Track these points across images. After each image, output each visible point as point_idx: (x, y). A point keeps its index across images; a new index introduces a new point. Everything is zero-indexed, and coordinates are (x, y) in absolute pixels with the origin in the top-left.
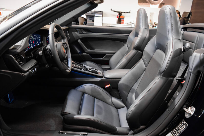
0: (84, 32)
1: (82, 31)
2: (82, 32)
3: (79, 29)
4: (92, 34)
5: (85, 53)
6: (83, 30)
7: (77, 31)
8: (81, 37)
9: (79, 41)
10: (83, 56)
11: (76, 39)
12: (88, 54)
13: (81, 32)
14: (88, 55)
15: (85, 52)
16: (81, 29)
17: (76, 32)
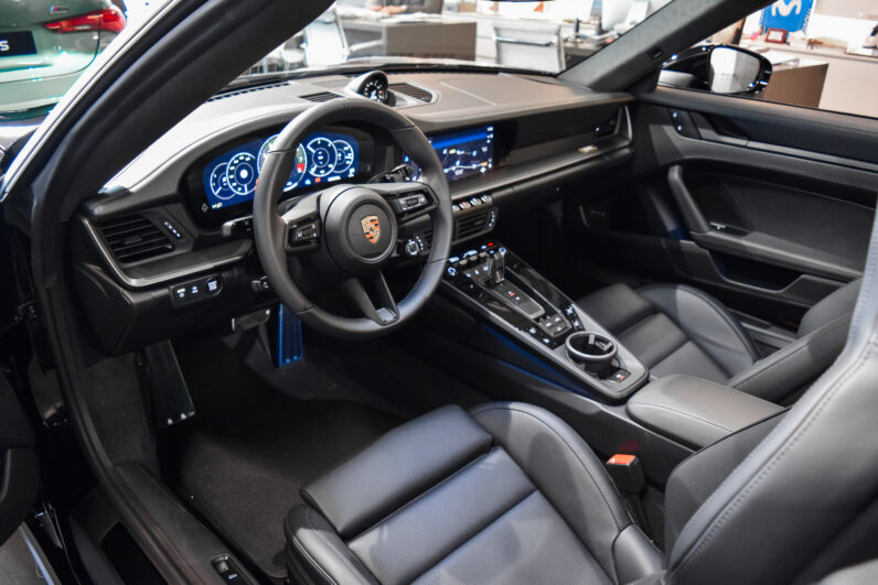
0: (705, 132)
1: (696, 126)
2: (696, 128)
3: (684, 114)
4: (745, 147)
5: (692, 243)
6: (702, 118)
7: (675, 123)
8: (686, 157)
9: (675, 175)
10: (679, 253)
11: (662, 162)
12: (707, 252)
13: (693, 130)
14: (703, 256)
15: (689, 238)
16: (693, 114)
17: (667, 123)
